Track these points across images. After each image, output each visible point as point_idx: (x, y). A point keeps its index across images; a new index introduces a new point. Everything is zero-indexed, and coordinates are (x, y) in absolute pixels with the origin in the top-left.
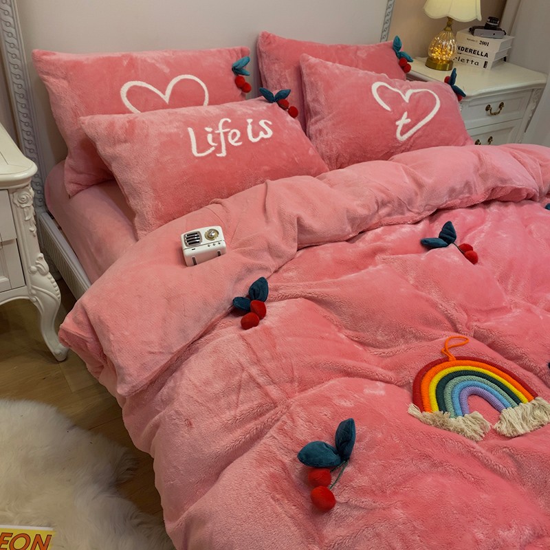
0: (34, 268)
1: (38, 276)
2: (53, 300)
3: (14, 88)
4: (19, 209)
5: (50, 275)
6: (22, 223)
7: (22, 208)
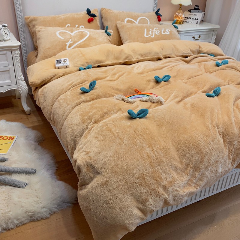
0: (19, 78)
1: (20, 81)
2: (25, 90)
3: (19, 25)
4: (15, 57)
5: (24, 82)
6: (16, 62)
7: (16, 57)
